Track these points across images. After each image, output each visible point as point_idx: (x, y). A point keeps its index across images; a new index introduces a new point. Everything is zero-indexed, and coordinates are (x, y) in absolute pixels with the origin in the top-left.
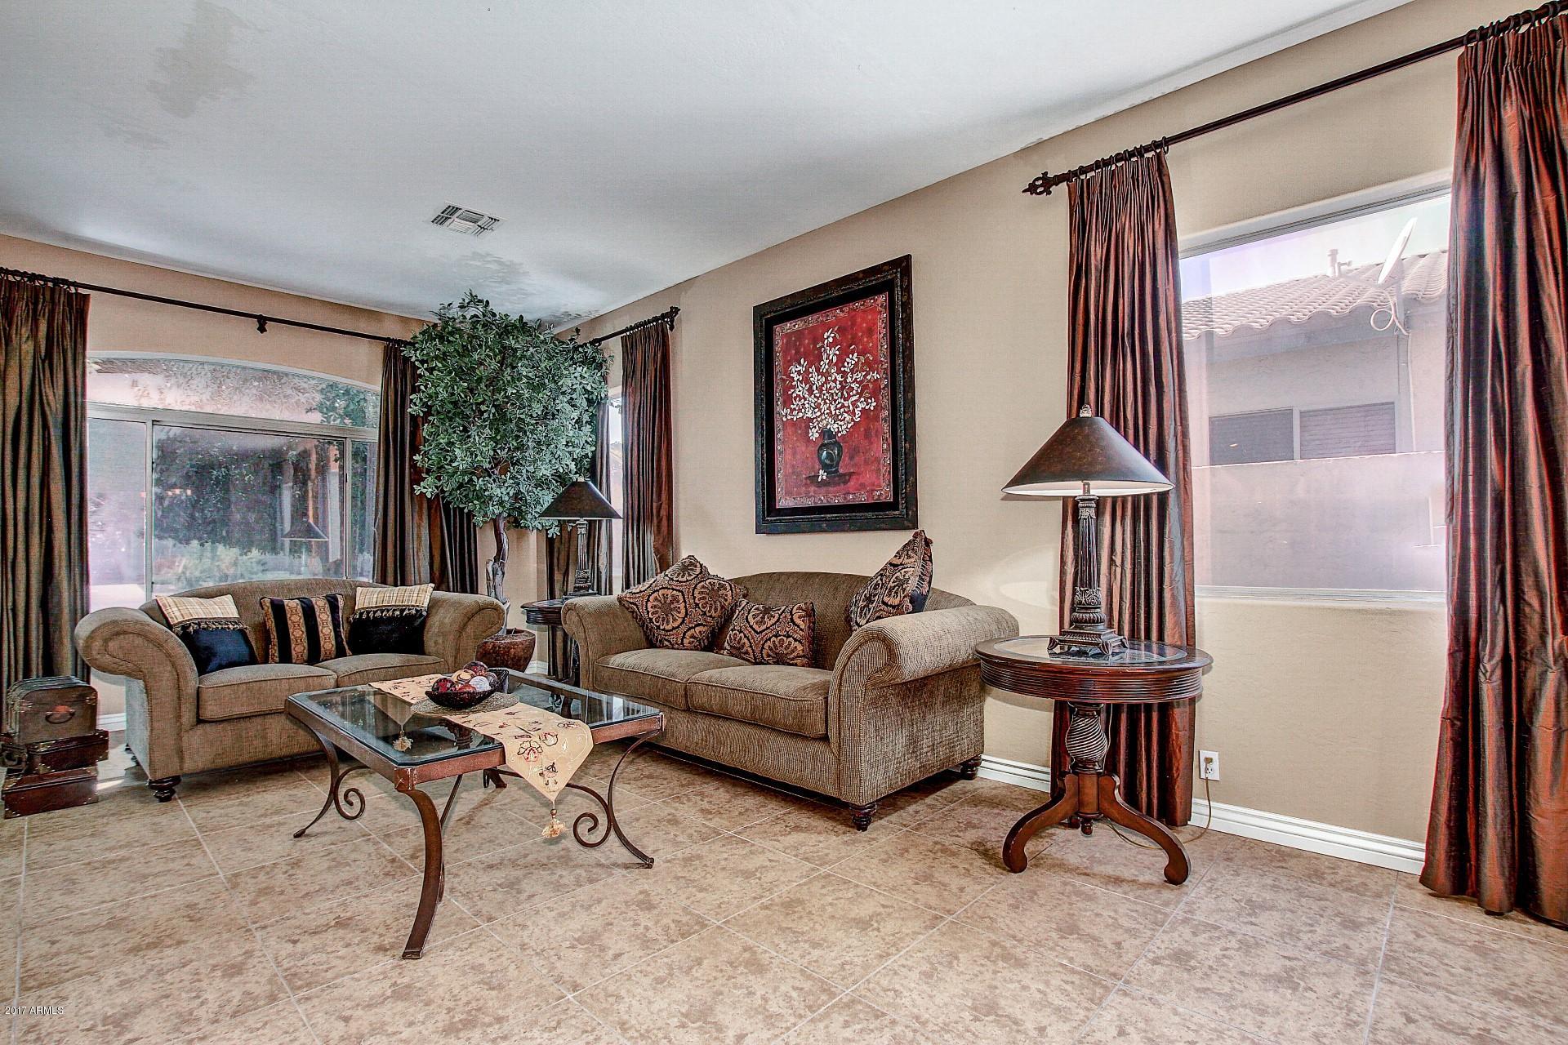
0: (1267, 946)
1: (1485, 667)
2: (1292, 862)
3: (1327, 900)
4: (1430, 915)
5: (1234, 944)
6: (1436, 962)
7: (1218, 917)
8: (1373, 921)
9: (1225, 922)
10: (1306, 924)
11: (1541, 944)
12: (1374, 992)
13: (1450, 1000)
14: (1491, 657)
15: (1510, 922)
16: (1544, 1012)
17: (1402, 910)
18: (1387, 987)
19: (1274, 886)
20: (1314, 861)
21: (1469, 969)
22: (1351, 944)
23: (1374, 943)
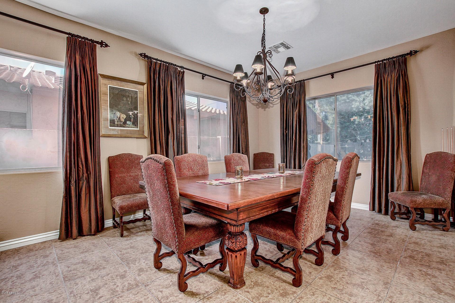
0: (26, 273)
1: (72, 183)
2: (22, 251)
3: (36, 254)
4: (63, 246)
5: (14, 278)
6: (68, 254)
7: (4, 276)
8: (51, 253)
9: (8, 275)
10: (34, 263)
11: (85, 240)
12: (59, 266)
13: (74, 259)
14: (73, 181)
15: (78, 239)
16: (90, 251)
17: (56, 247)
18: (61, 264)
19: (19, 259)
20: (28, 247)
21: (75, 251)
22: (48, 260)
23: (53, 257)
